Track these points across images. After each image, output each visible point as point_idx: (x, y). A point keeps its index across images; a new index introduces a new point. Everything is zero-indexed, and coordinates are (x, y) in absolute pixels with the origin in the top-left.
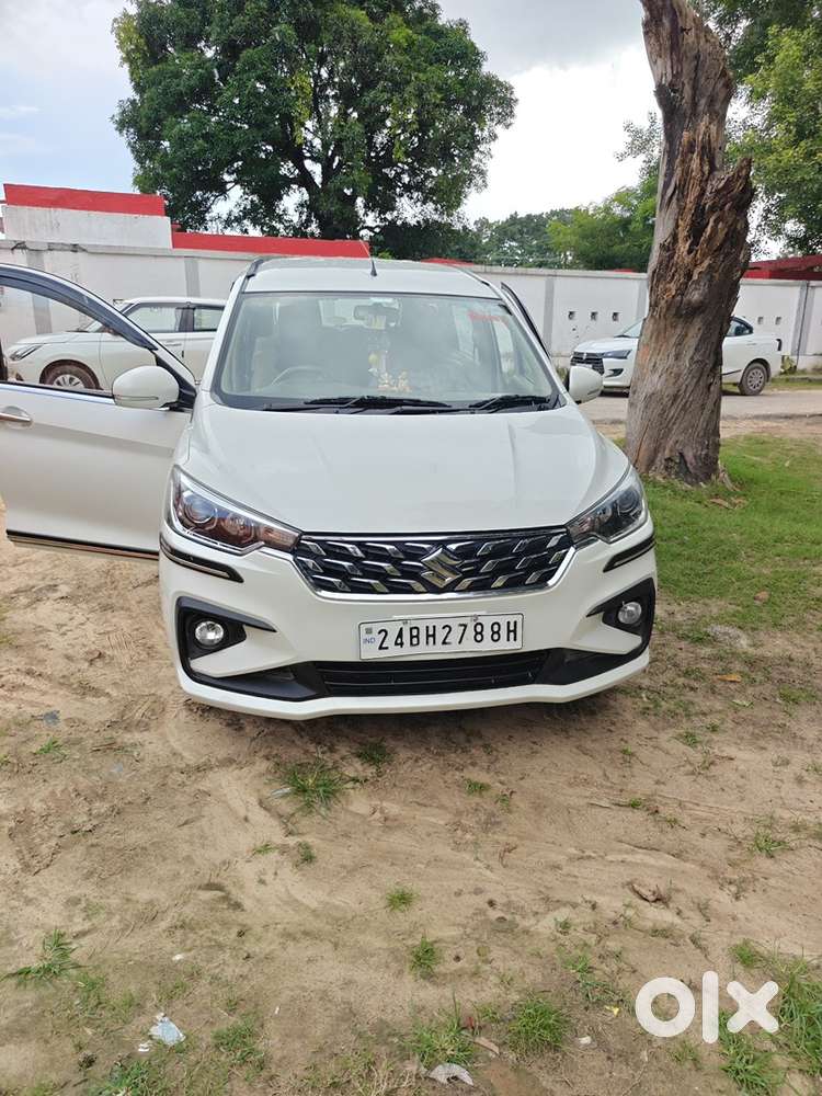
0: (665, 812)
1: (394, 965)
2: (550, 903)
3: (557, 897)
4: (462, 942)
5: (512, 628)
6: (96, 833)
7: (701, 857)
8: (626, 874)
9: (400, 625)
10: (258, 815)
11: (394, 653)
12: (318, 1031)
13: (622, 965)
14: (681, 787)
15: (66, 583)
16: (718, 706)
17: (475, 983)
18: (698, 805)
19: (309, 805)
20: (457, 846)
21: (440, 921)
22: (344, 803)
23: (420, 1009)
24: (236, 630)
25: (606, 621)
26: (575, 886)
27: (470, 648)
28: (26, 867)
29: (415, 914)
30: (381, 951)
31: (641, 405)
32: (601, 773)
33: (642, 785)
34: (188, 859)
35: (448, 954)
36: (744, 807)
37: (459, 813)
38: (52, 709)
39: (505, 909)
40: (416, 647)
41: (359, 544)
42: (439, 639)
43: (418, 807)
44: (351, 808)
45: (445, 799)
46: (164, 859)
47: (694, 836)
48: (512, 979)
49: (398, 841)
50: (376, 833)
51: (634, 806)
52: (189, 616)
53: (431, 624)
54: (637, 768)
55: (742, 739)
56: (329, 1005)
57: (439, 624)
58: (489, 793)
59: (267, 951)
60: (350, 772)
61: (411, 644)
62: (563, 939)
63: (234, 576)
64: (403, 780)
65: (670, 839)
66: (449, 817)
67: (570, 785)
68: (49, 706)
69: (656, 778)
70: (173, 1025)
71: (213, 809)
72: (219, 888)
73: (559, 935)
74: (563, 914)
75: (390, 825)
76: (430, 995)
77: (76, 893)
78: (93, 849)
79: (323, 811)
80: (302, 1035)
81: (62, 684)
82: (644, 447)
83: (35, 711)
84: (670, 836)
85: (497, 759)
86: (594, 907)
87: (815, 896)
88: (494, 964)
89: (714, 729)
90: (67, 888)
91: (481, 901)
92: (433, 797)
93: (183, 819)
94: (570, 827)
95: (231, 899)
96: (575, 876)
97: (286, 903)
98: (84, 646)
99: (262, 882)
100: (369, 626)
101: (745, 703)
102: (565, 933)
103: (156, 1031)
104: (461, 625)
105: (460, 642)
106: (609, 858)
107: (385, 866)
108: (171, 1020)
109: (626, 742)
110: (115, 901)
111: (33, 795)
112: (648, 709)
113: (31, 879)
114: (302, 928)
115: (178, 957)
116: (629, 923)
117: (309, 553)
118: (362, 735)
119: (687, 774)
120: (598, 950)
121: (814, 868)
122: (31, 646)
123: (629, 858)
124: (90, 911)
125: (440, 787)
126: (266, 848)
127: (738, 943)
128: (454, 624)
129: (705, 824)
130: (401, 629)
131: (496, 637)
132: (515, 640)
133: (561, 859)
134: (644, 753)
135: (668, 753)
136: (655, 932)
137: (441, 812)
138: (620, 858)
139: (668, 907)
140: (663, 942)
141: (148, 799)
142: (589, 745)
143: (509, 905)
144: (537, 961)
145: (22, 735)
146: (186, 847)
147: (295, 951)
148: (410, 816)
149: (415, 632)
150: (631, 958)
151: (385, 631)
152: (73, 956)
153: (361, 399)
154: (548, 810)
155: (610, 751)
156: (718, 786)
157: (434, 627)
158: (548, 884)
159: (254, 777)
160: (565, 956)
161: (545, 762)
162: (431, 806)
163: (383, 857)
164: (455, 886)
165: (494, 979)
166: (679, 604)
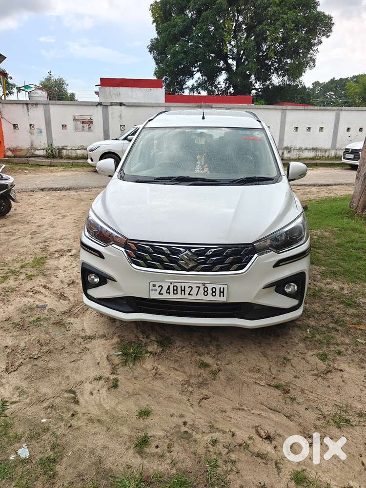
0: (293, 393)
1: (128, 444)
2: (212, 428)
3: (217, 427)
4: (163, 440)
5: (222, 291)
6: (39, 360)
7: (301, 421)
8: (257, 421)
9: (169, 284)
10: (105, 363)
11: (165, 296)
12: (82, 467)
13: (234, 468)
14: (308, 381)
15: (75, 249)
16: (347, 341)
17: (159, 461)
18: (312, 392)
19: (126, 361)
20: (182, 392)
21: (157, 429)
22: (142, 363)
23: (129, 467)
25: (277, 291)
26: (229, 422)
27: (201, 298)
28: (7, 370)
29: (148, 421)
30: (125, 436)
31: (362, 178)
32: (268, 367)
33: (286, 376)
34: (68, 377)
35: (154, 444)
36: (337, 398)
37: (191, 376)
38: (46, 303)
39: (190, 427)
40: (174, 295)
42: (187, 292)
43: (173, 370)
44: (144, 366)
45: (187, 369)
46: (59, 376)
47: (301, 409)
48: (177, 463)
49: (158, 385)
50: (150, 379)
51: (277, 387)
52: (86, 271)
53: (183, 285)
54: (289, 367)
55: (353, 360)
56: (92, 456)
57: (187, 285)
58: (209, 369)
59: (80, 425)
60: (150, 349)
61: (174, 293)
62: (211, 449)
63: (100, 255)
64: (172, 357)
65: (288, 409)
66: (185, 377)
67: (250, 371)
69: (295, 374)
70: (27, 450)
71: (87, 357)
72: (74, 393)
73: (210, 446)
74: (216, 435)
75: (157, 375)
76: (137, 461)
77: (20, 384)
78: (34, 367)
79: (131, 365)
80: (75, 468)
81: (54, 293)
82: (361, 200)
83: (37, 303)
84: (289, 406)
85: (219, 353)
86: (233, 435)
87: (355, 454)
88: (172, 453)
89: (339, 353)
90: (18, 382)
91: (181, 421)
92: (182, 367)
93: (74, 359)
94: (240, 393)
95: (76, 399)
96: (231, 418)
97: (97, 405)
98: (70, 277)
99: (92, 393)
100: (154, 283)
101: (363, 341)
102: (213, 446)
103: (20, 451)
104: (197, 287)
105: (197, 295)
106: (252, 412)
107: (146, 396)
108: (28, 448)
109: (289, 353)
110: (32, 391)
111: (22, 339)
112: (307, 338)
113: (7, 375)
114: (98, 418)
115: (44, 420)
116: (247, 446)
117: (130, 249)
118: (164, 332)
119: (312, 375)
120: (224, 457)
121: (361, 439)
122: (50, 275)
123: (264, 414)
124: (22, 393)
125: (188, 363)
126: (100, 378)
127: (299, 470)
128: (194, 286)
129: (311, 403)
130: (169, 286)
131: (214, 294)
132: (223, 296)
133: (227, 407)
134: (295, 361)
135: (308, 362)
136: (258, 455)
137: (183, 374)
138: (258, 412)
139: (271, 443)
140: (259, 460)
141: (64, 348)
142: (269, 352)
143: (192, 425)
144: (193, 456)
145: (29, 313)
146: (69, 372)
147: (92, 428)
148: (168, 373)
149: (175, 288)
150: (239, 465)
151: (161, 286)
152: (6, 411)
153: (178, 177)
154: (233, 382)
155: (278, 357)
156: (327, 384)
157: (185, 287)
158: (216, 419)
159: (110, 345)
160: (208, 457)
161: (243, 357)
162: (179, 371)
163: (147, 392)
164: (172, 411)
165: (169, 461)
166: (349, 284)
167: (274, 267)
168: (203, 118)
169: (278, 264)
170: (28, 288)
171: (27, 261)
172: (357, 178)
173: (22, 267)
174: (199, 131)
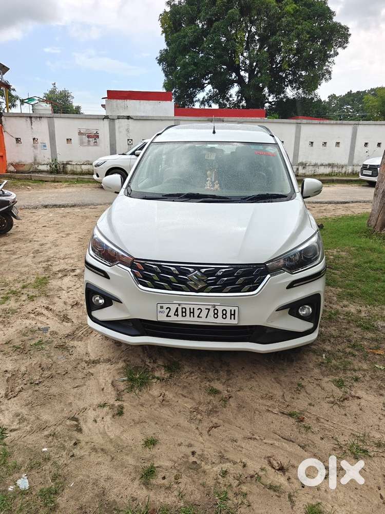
0: (307, 422)
1: (133, 475)
2: (222, 458)
3: (228, 457)
4: (170, 470)
5: (233, 313)
6: (40, 385)
7: (316, 451)
8: (269, 451)
9: (177, 306)
10: (110, 389)
11: (173, 319)
12: (84, 499)
13: (245, 501)
14: (323, 409)
15: (80, 269)
16: (365, 367)
17: (166, 493)
18: (328, 421)
19: (132, 387)
20: (191, 420)
21: (164, 459)
22: (149, 389)
23: (134, 499)
24: (109, 300)
25: (291, 313)
26: (240, 452)
27: (211, 320)
28: (6, 395)
29: (155, 451)
30: (131, 466)
31: (380, 196)
32: (282, 394)
33: (301, 404)
34: (70, 404)
35: (160, 475)
36: (354, 427)
37: (200, 403)
38: (48, 326)
39: (199, 458)
40: (184, 318)
42: (196, 314)
43: (181, 396)
44: (150, 392)
45: (196, 395)
46: (61, 402)
47: (316, 439)
48: (184, 495)
49: (165, 412)
50: (157, 406)
51: (291, 415)
52: (91, 291)
53: (192, 307)
54: (303, 394)
55: (371, 387)
56: (95, 488)
57: (196, 307)
58: (219, 396)
59: (82, 454)
60: (157, 374)
61: (182, 316)
62: (221, 480)
63: (105, 275)
64: (180, 382)
65: (302, 438)
66: (194, 405)
67: (262, 398)
68: (48, 324)
69: (310, 401)
70: (27, 481)
71: (91, 383)
72: (77, 420)
73: (220, 477)
74: (226, 466)
75: (164, 402)
76: (142, 493)
77: (20, 411)
78: (35, 393)
79: (137, 392)
80: (77, 500)
81: (57, 315)
82: (379, 219)
83: (39, 325)
84: (303, 436)
85: (230, 379)
86: (244, 466)
87: (372, 486)
88: (180, 485)
89: (357, 380)
90: (18, 408)
91: (189, 451)
92: (190, 393)
93: (77, 385)
94: (251, 421)
95: (79, 427)
96: (242, 448)
97: (101, 433)
98: (74, 298)
99: (95, 421)
100: (162, 305)
101: (381, 367)
102: (223, 477)
103: (19, 482)
104: (207, 309)
105: (206, 317)
106: (265, 441)
107: (153, 424)
108: (27, 478)
109: (303, 379)
110: (33, 418)
111: (23, 363)
113: (6, 401)
114: (102, 447)
115: (44, 450)
116: (259, 478)
117: (137, 268)
118: (171, 357)
119: (328, 403)
120: (235, 489)
121: (379, 470)
122: (53, 296)
123: (277, 443)
124: (22, 420)
125: (197, 389)
126: (104, 405)
127: (314, 503)
128: (203, 308)
129: (327, 432)
130: (177, 308)
131: (224, 317)
132: (234, 319)
133: (238, 436)
134: (310, 387)
135: (323, 389)
136: (271, 487)
137: (192, 401)
138: (270, 442)
139: (284, 474)
140: (272, 493)
141: (67, 373)
142: (283, 378)
143: (201, 456)
144: (202, 488)
145: (30, 336)
146: (72, 398)
147: (94, 458)
148: (176, 400)
149: (184, 310)
150: (251, 498)
151: (169, 308)
152: (5, 440)
153: (187, 194)
154: (244, 409)
155: (292, 383)
156: (344, 413)
157: (193, 309)
158: (226, 449)
159: (116, 370)
160: (218, 489)
161: (255, 384)
162: (188, 397)
163: (153, 419)
164: (180, 440)
165: (176, 493)
166: (366, 307)
167: (288, 288)
168: (214, 132)
169: (291, 285)
170: (29, 310)
171: (29, 282)
172: (375, 195)
173: (24, 287)
174: (209, 146)
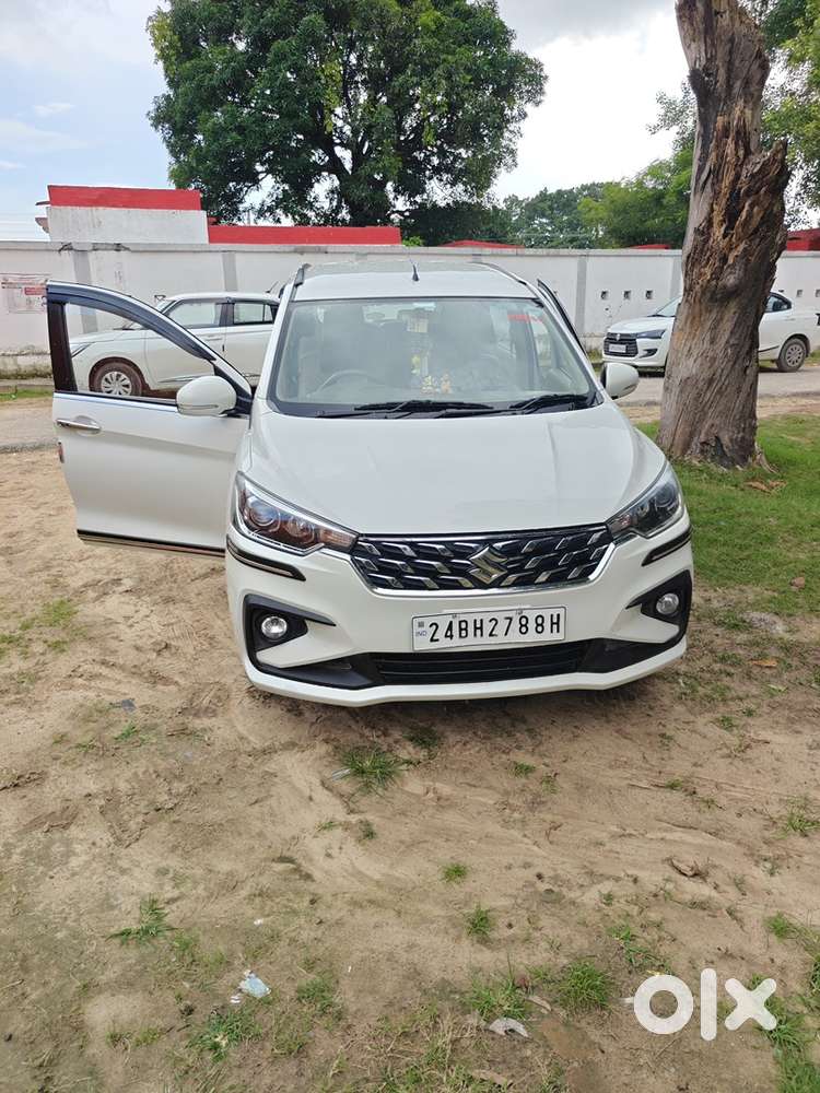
0: (702, 793)
1: (452, 931)
2: (593, 876)
3: (601, 872)
4: (514, 911)
5: (555, 621)
6: (179, 810)
7: (738, 836)
8: (665, 851)
9: (450, 618)
10: (321, 795)
11: (444, 645)
12: (388, 988)
13: (664, 935)
14: (718, 769)
15: (128, 577)
16: (754, 691)
17: (527, 948)
18: (734, 786)
19: (367, 785)
20: (506, 824)
21: (493, 892)
22: (399, 783)
23: (478, 970)
24: (298, 624)
25: (644, 611)
26: (617, 861)
27: (516, 639)
28: (119, 841)
29: (469, 885)
30: (440, 919)
32: (640, 756)
33: (679, 767)
34: (261, 834)
35: (502, 922)
36: (779, 789)
37: (507, 793)
38: (128, 697)
39: (552, 882)
40: (464, 639)
41: (411, 544)
42: (487, 631)
43: (468, 787)
44: (406, 789)
46: (240, 834)
47: (730, 816)
48: (560, 945)
49: (451, 818)
50: (431, 811)
51: (672, 787)
52: (256, 611)
53: (479, 617)
54: (675, 752)
55: (777, 723)
56: (396, 965)
57: (487, 618)
58: (534, 775)
59: (337, 917)
60: (404, 755)
61: (460, 636)
62: (607, 910)
63: (297, 575)
64: (452, 763)
65: (707, 818)
66: (498, 797)
67: (611, 767)
68: (125, 694)
69: (694, 761)
70: (259, 981)
71: (280, 789)
72: (291, 861)
73: (603, 906)
74: (606, 887)
75: (442, 803)
76: (486, 957)
77: (164, 864)
78: (175, 825)
79: (380, 791)
80: (373, 991)
81: (134, 673)
82: (679, 432)
83: (109, 698)
84: (708, 816)
85: (541, 743)
86: (635, 881)
88: (544, 931)
89: (750, 713)
90: (156, 860)
91: (530, 874)
92: (481, 779)
93: (254, 798)
94: (611, 807)
95: (301, 871)
96: (617, 853)
97: (352, 875)
98: (151, 637)
99: (329, 855)
100: (421, 620)
101: (780, 688)
102: (608, 905)
103: (245, 985)
104: (507, 618)
105: (506, 634)
106: (648, 835)
107: (441, 842)
108: (257, 976)
109: (664, 726)
110: (199, 872)
111: (118, 776)
112: (685, 694)
113: (124, 851)
114: (367, 897)
115: (258, 922)
116: (668, 896)
117: (365, 553)
118: (412, 720)
119: (723, 757)
120: (638, 919)
122: (102, 638)
123: (668, 836)
124: (178, 881)
125: (488, 769)
126: (330, 825)
127: (772, 915)
128: (500, 617)
129: (740, 804)
130: (451, 623)
131: (540, 629)
132: (558, 631)
133: (604, 836)
134: (681, 737)
135: (705, 737)
136: (694, 905)
137: (490, 792)
138: (660, 835)
139: (705, 881)
140: (701, 913)
141: (221, 779)
142: (629, 729)
143: (555, 878)
144: (583, 929)
145: (103, 721)
146: (258, 823)
147: (362, 918)
148: (462, 796)
149: (463, 625)
150: (671, 927)
151: (436, 624)
152: (166, 919)
153: (409, 403)
154: (590, 791)
155: (649, 734)
156: (753, 769)
157: (482, 621)
158: (592, 860)
159: (316, 759)
160: (610, 925)
161: (586, 745)
162: (480, 786)
163: (437, 834)
164: (506, 861)
165: (544, 945)
166: (716, 591)
167: (643, 565)
168: (416, 278)
169: (650, 559)
170: (65, 671)
171: (29, 614)
173: (25, 627)
